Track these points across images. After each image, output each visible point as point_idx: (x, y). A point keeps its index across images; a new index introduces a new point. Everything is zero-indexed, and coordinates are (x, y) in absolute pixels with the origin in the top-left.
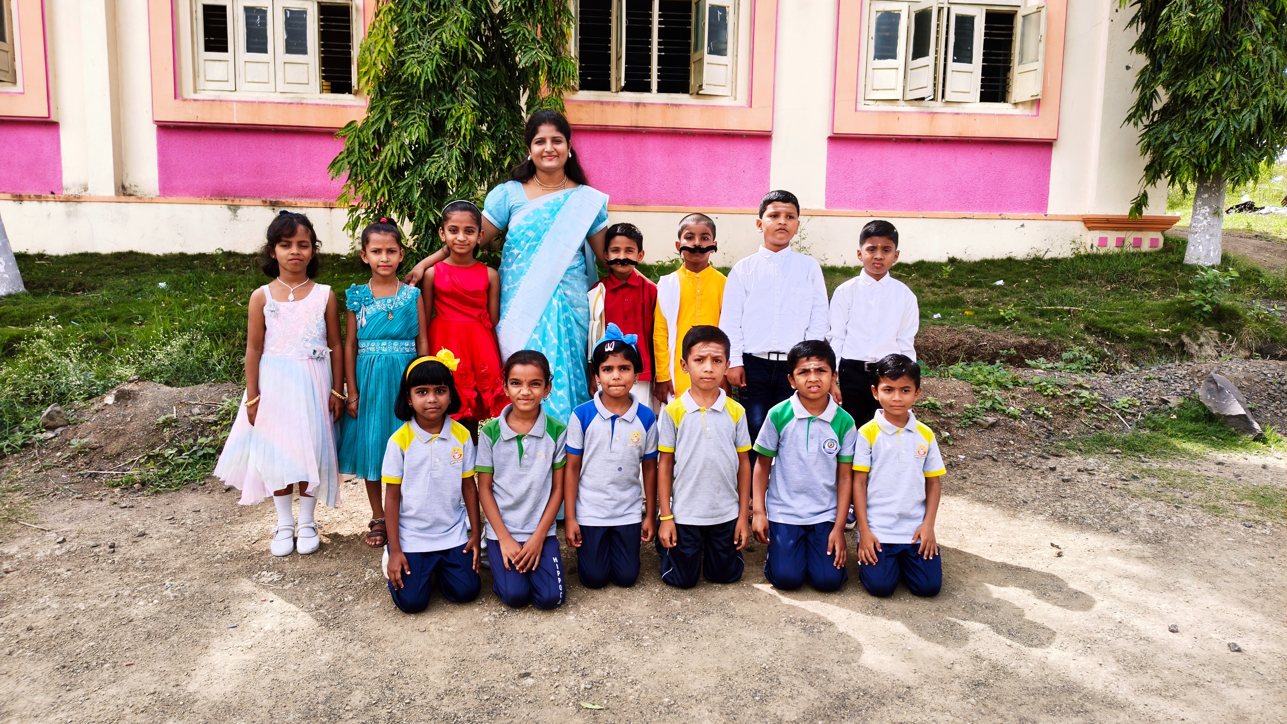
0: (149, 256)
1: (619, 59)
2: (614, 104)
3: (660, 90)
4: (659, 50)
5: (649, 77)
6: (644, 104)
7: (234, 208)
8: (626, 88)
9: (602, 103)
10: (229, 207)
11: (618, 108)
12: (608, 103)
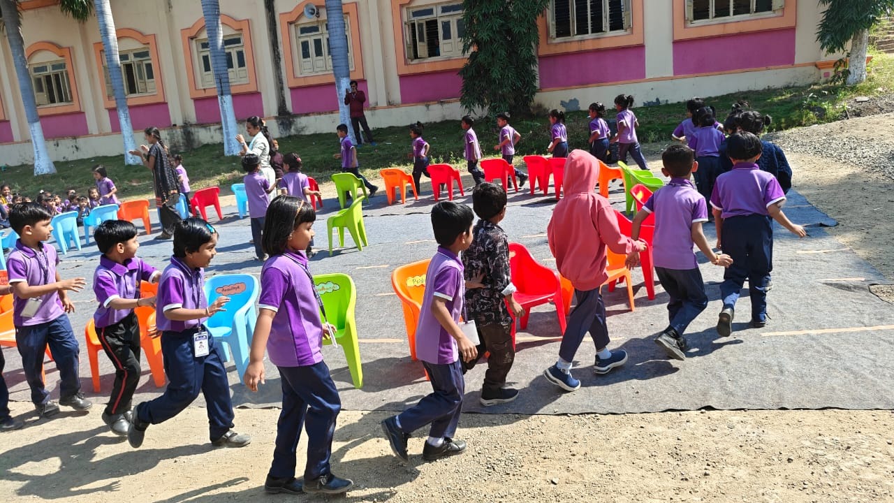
0: (398, 127)
1: (573, 22)
2: (570, 42)
3: (592, 32)
4: (592, 14)
5: (587, 27)
6: (584, 40)
7: (428, 106)
8: (578, 34)
9: (565, 42)
10: (426, 105)
11: (573, 44)
12: (569, 42)
